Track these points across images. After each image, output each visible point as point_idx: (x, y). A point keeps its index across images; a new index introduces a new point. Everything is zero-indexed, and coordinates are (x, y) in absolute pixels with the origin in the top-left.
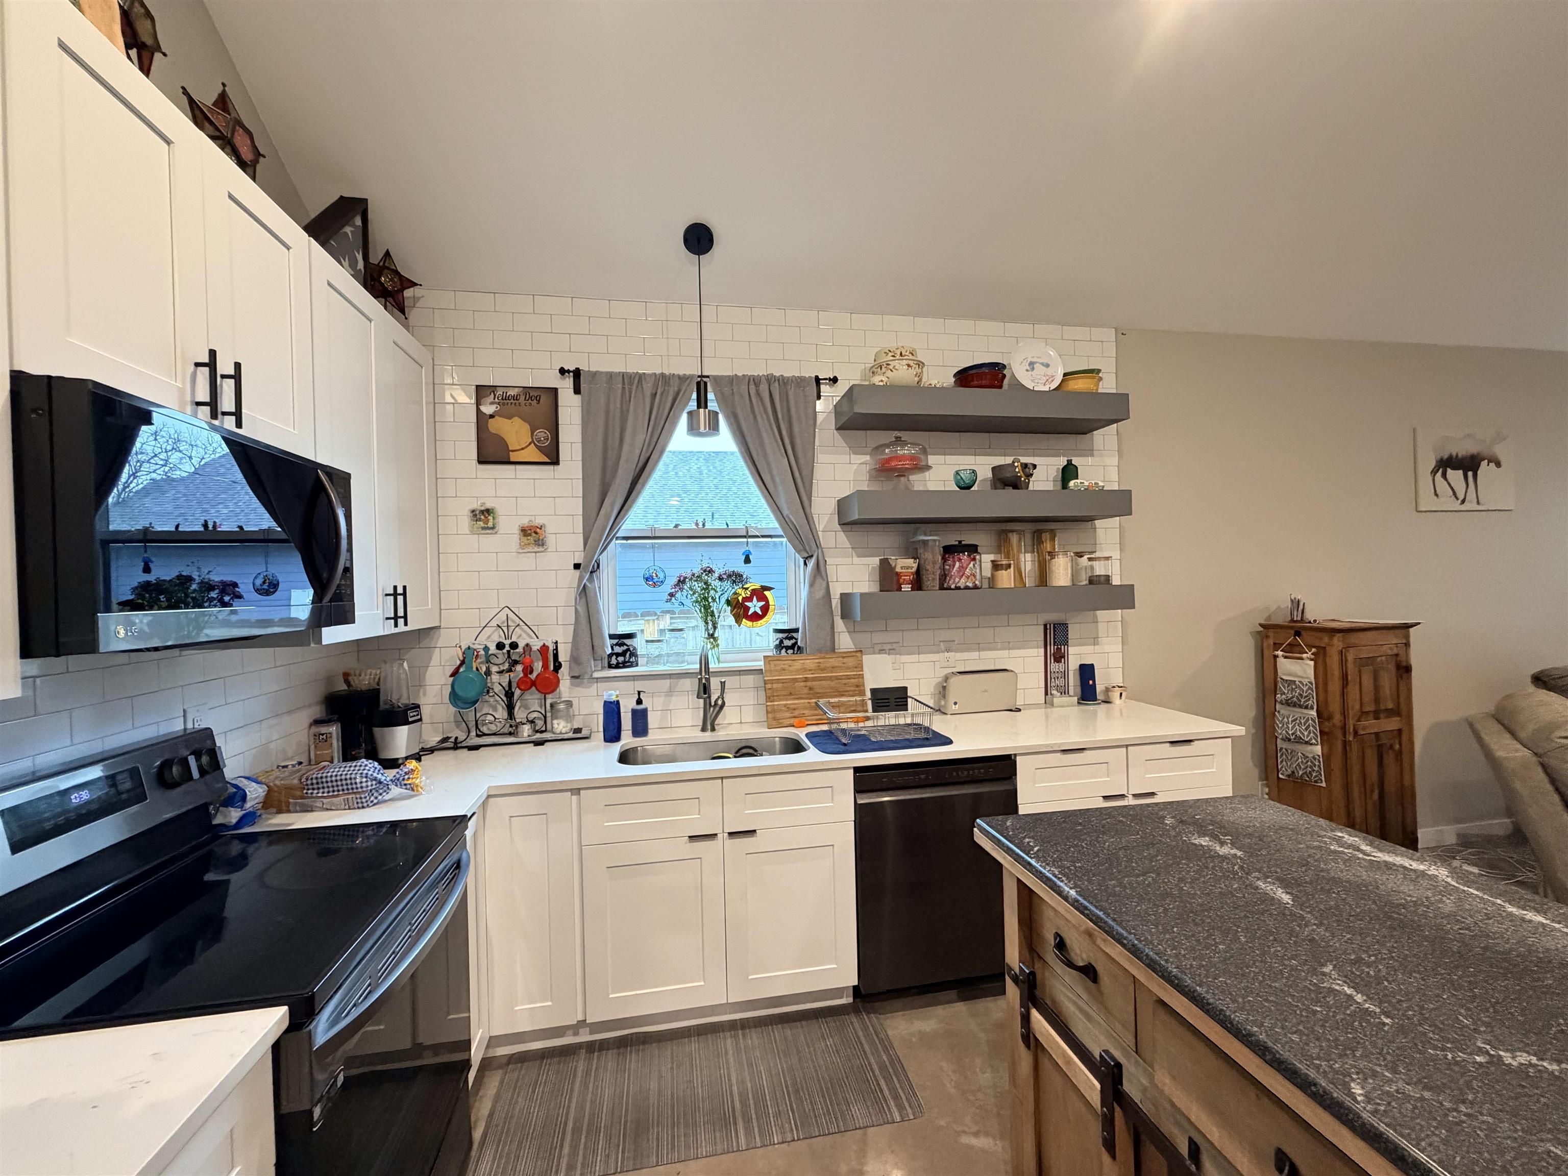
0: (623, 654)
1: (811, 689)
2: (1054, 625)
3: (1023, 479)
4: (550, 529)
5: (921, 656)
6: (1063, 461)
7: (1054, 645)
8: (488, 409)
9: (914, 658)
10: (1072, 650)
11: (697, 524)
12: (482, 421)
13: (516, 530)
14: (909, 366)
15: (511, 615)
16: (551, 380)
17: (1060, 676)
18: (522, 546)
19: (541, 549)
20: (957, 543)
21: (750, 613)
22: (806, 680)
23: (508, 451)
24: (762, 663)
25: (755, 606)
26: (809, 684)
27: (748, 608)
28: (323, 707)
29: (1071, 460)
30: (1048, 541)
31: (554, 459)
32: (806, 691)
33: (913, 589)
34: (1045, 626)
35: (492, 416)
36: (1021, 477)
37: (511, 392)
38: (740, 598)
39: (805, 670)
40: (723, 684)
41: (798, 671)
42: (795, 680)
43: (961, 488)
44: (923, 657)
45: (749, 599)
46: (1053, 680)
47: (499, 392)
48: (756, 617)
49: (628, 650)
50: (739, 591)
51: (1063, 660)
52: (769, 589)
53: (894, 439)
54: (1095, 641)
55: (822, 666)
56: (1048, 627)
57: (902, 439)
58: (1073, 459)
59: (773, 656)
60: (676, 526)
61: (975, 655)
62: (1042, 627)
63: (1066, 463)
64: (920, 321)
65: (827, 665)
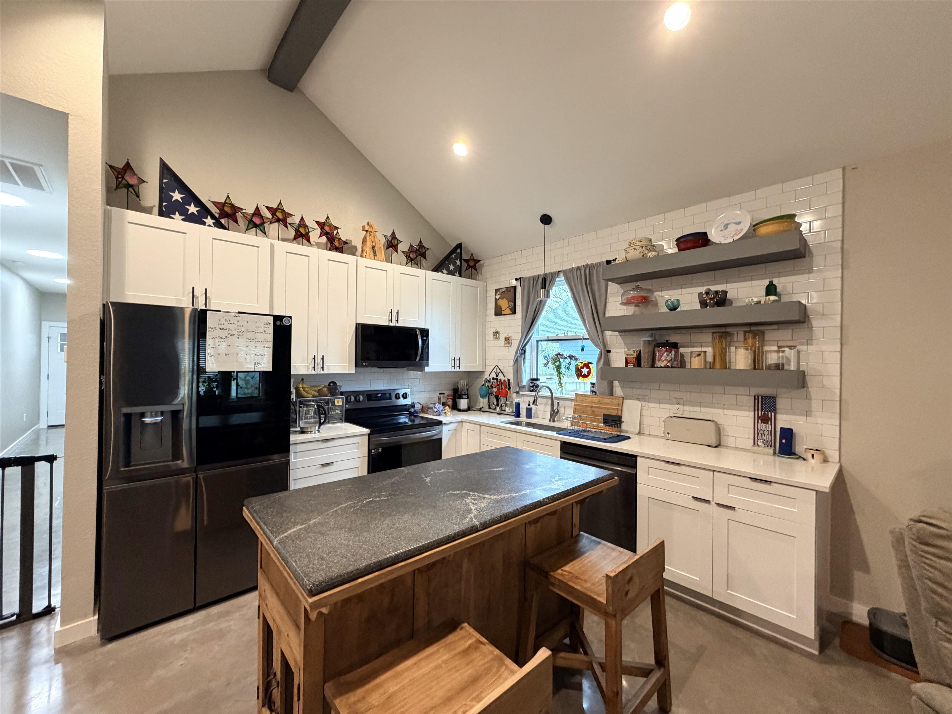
0: (533, 386)
1: (593, 411)
2: (762, 397)
3: (708, 301)
4: (513, 338)
5: (661, 405)
6: (766, 282)
7: (762, 411)
8: (498, 297)
9: (657, 405)
10: (779, 417)
11: (564, 334)
12: (496, 300)
13: (504, 339)
14: (635, 249)
15: (498, 369)
16: (514, 283)
17: (767, 433)
18: (505, 344)
19: (509, 345)
20: (665, 341)
21: (583, 374)
22: (592, 407)
23: (502, 311)
24: (574, 397)
25: (585, 371)
26: (593, 409)
27: (582, 372)
28: (452, 391)
29: (772, 281)
30: (750, 339)
31: (514, 312)
32: (591, 412)
33: (634, 366)
34: (755, 397)
35: (498, 299)
36: (706, 300)
37: (503, 290)
38: (579, 367)
39: (592, 402)
40: (558, 403)
41: (589, 402)
42: (587, 406)
43: (671, 310)
44: (662, 406)
45: (582, 368)
46: (760, 435)
47: (500, 291)
48: (585, 376)
49: (535, 385)
50: (579, 364)
51: (769, 423)
52: (591, 363)
53: (635, 287)
54: (808, 413)
55: (601, 402)
56: (756, 397)
57: (640, 287)
58: (774, 280)
59: (590, 395)
60: (557, 335)
61: (698, 409)
62: (753, 398)
63: (768, 283)
64: (668, 215)
65: (604, 401)
